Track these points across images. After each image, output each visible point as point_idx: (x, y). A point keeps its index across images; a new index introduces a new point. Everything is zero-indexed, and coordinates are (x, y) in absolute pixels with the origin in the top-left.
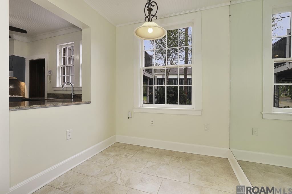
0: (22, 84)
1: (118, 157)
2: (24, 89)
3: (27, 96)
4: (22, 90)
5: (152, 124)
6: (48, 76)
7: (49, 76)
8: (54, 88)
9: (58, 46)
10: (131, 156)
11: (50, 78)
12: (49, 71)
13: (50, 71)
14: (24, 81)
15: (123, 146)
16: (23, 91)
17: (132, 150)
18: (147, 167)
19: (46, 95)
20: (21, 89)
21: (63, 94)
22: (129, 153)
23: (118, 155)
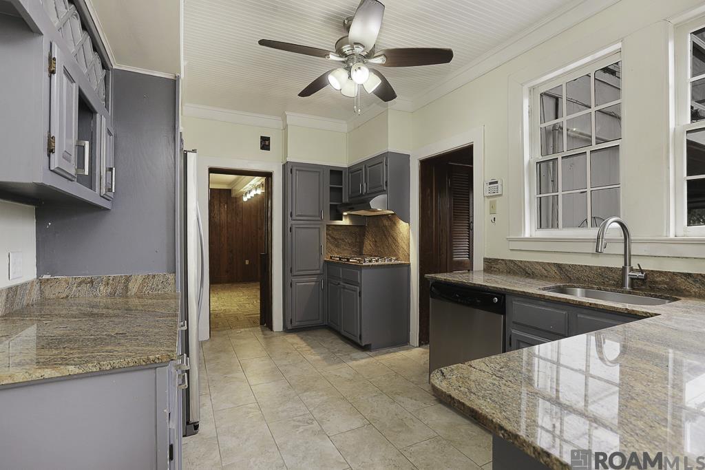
0: (402, 226)
2: (406, 242)
4: (402, 244)
6: (484, 200)
7: (487, 201)
8: (512, 240)
9: (526, 89)
11: (493, 206)
12: (491, 183)
13: (496, 182)
14: (407, 220)
16: (406, 248)
19: (478, 264)
20: (400, 241)
21: (559, 266)
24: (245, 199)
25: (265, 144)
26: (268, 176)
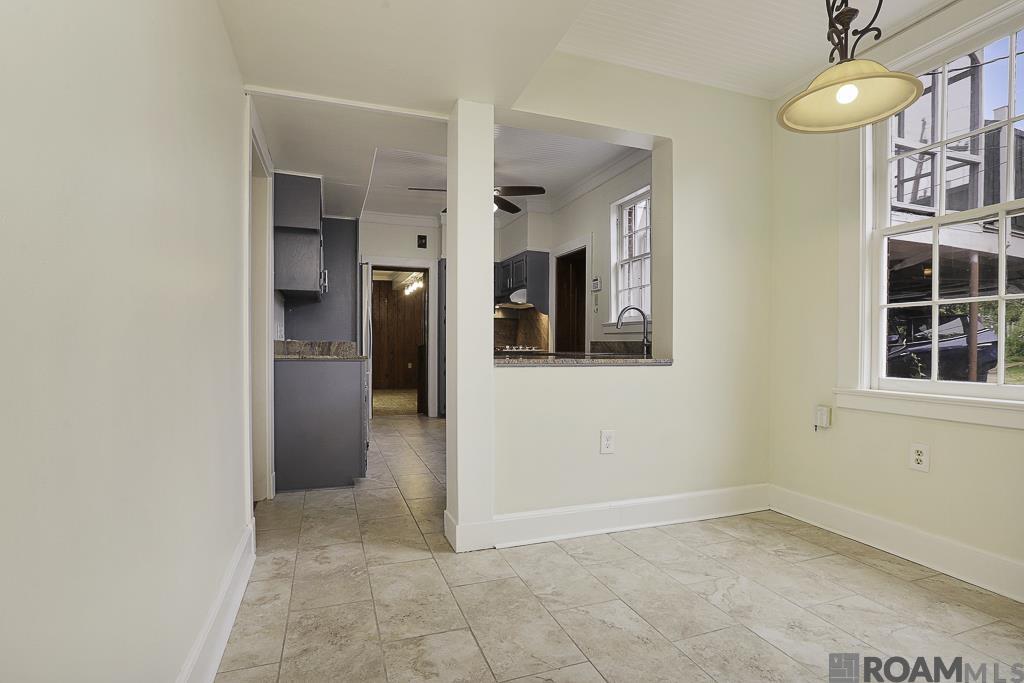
0: (544, 317)
1: (750, 548)
2: (546, 332)
3: (551, 349)
4: (543, 334)
5: (919, 462)
6: (592, 294)
7: (594, 294)
8: (605, 326)
9: (613, 207)
10: (800, 558)
11: (596, 299)
12: (594, 280)
13: (597, 280)
14: (547, 313)
15: (788, 525)
16: (545, 337)
17: (816, 544)
18: (839, 606)
22: (796, 549)
23: (754, 544)
24: (407, 292)
25: (422, 242)
26: (425, 271)
